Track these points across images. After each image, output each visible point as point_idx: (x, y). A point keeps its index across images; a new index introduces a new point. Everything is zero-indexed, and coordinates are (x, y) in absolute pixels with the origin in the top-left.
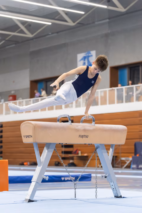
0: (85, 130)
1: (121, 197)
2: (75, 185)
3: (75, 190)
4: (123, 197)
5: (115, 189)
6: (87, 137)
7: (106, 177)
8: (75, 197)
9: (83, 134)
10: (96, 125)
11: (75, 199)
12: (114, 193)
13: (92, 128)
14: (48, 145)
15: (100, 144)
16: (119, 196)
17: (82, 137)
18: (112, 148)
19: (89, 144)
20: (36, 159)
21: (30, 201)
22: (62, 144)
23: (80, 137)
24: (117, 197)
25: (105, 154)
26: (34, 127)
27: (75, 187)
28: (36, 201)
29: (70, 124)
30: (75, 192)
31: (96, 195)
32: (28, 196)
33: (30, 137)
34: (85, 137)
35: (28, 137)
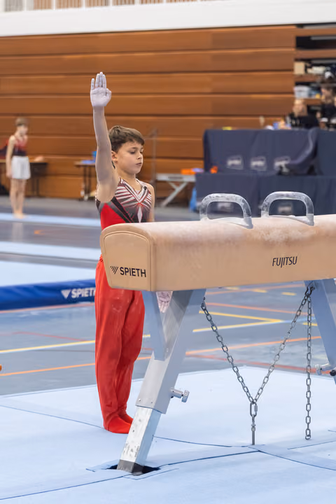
0: (289, 242)
2: (253, 405)
3: (253, 420)
7: (333, 373)
9: (283, 256)
11: (257, 448)
13: (307, 235)
17: (281, 262)
23: (275, 263)
26: (154, 244)
27: (253, 413)
28: (157, 469)
29: (247, 227)
30: (253, 427)
31: (308, 429)
32: (129, 452)
33: (136, 274)
34: (289, 262)
35: (128, 274)
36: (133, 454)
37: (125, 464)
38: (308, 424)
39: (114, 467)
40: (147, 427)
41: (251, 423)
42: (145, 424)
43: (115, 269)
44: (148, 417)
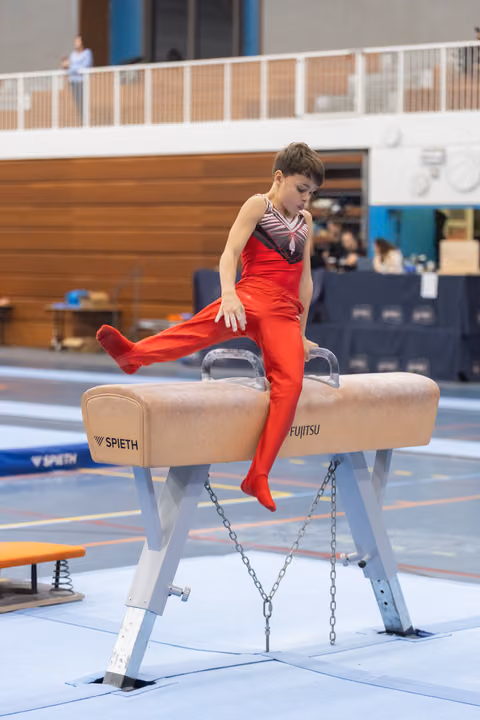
0: (310, 408)
1: (409, 633)
2: (267, 604)
3: (267, 621)
5: (390, 606)
7: (362, 565)
11: (272, 655)
16: (405, 628)
17: (301, 431)
23: (294, 433)
24: (396, 631)
26: (148, 410)
27: (267, 613)
28: (152, 683)
29: (260, 389)
30: (268, 630)
31: (333, 632)
32: (119, 663)
33: (126, 445)
34: (310, 432)
35: (116, 446)
36: (123, 665)
37: (112, 678)
38: (333, 626)
39: (100, 681)
40: (140, 632)
41: (265, 625)
42: (137, 628)
43: (99, 440)
44: (141, 619)
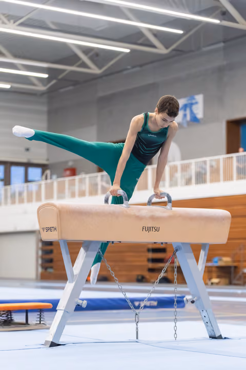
0: (153, 218)
1: (220, 337)
2: (137, 316)
3: (137, 325)
4: (225, 338)
5: (209, 324)
6: (157, 230)
7: (193, 302)
8: (137, 338)
9: (150, 225)
10: (174, 209)
11: (137, 340)
12: (208, 330)
13: (165, 215)
14: (87, 245)
15: (183, 244)
16: (217, 335)
17: (149, 229)
18: (204, 250)
19: (162, 243)
20: (65, 270)
21: (53, 345)
22: (113, 242)
23: (144, 230)
24: (213, 337)
25: (191, 261)
26: (59, 211)
27: (137, 320)
28: (63, 345)
29: (125, 207)
31: (176, 334)
33: (52, 230)
34: (154, 230)
35: (49, 231)
36: (52, 336)
37: (47, 342)
38: (175, 331)
43: (43, 229)
